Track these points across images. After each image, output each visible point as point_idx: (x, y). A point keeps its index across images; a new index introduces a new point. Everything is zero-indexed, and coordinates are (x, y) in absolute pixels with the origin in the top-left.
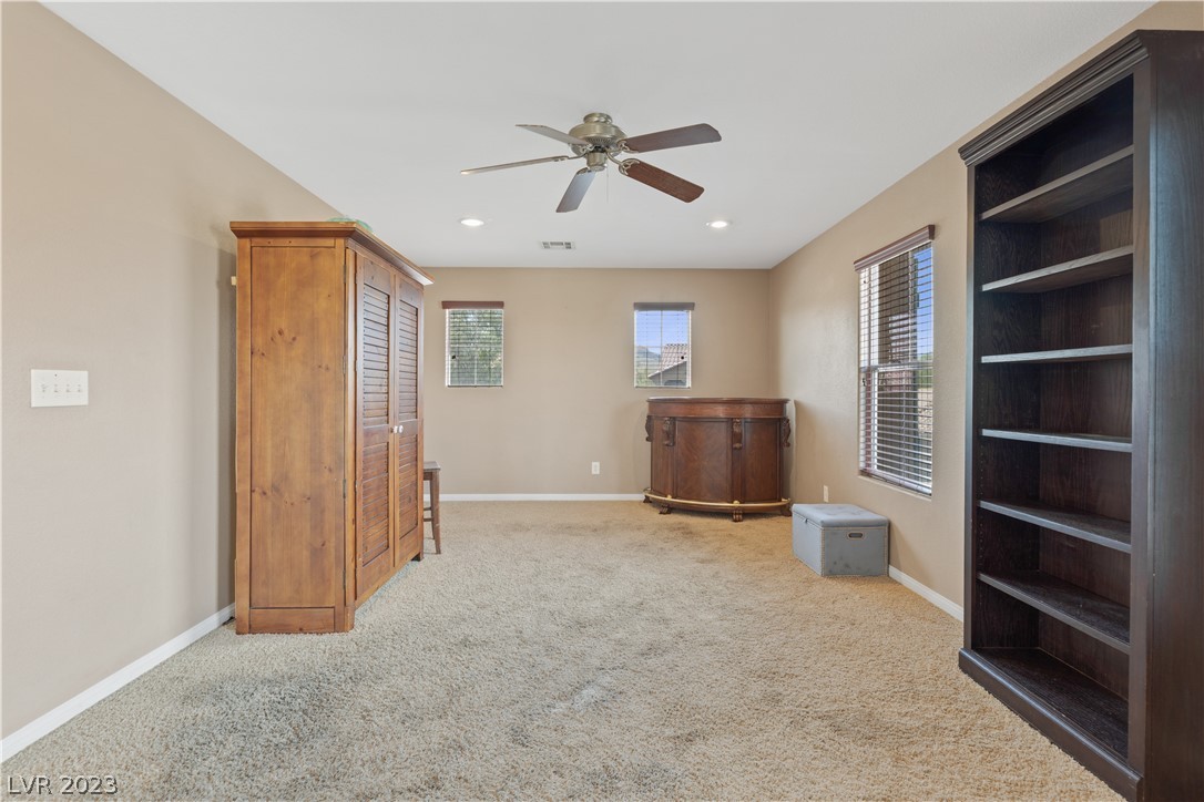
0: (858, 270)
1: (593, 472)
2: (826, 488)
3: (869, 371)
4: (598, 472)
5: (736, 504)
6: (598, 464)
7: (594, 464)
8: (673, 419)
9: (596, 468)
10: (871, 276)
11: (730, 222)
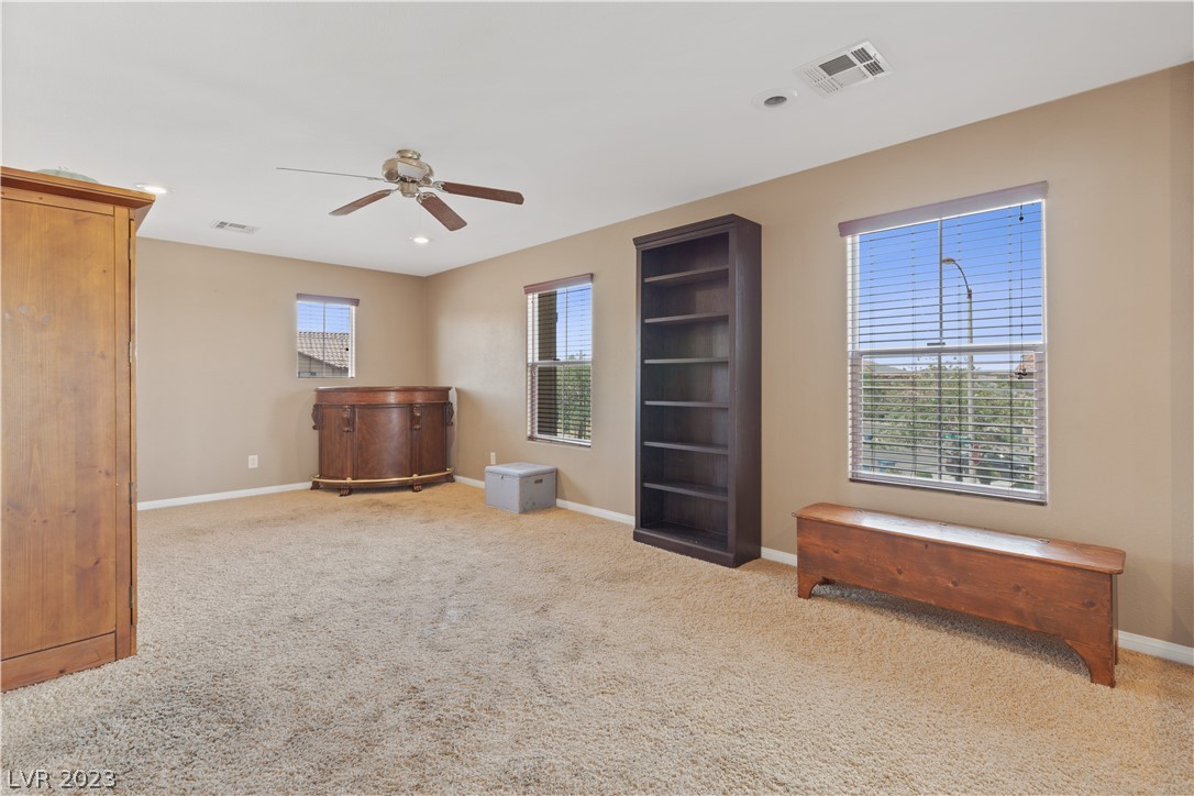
0: (527, 292)
1: (250, 466)
2: (493, 454)
3: (533, 365)
4: (256, 466)
5: (415, 476)
6: (256, 457)
7: (251, 457)
8: (352, 407)
9: (253, 461)
10: (533, 300)
11: (431, 240)
